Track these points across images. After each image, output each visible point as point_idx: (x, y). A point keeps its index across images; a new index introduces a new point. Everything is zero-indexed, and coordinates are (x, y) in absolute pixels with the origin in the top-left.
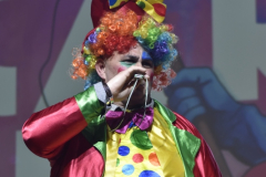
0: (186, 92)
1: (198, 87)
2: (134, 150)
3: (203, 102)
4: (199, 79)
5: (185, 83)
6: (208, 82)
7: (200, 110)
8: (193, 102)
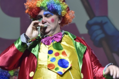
0: (96, 27)
1: (102, 25)
2: (55, 51)
3: (104, 32)
4: (102, 22)
5: (96, 24)
6: (106, 23)
7: (102, 36)
8: (99, 32)
